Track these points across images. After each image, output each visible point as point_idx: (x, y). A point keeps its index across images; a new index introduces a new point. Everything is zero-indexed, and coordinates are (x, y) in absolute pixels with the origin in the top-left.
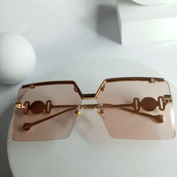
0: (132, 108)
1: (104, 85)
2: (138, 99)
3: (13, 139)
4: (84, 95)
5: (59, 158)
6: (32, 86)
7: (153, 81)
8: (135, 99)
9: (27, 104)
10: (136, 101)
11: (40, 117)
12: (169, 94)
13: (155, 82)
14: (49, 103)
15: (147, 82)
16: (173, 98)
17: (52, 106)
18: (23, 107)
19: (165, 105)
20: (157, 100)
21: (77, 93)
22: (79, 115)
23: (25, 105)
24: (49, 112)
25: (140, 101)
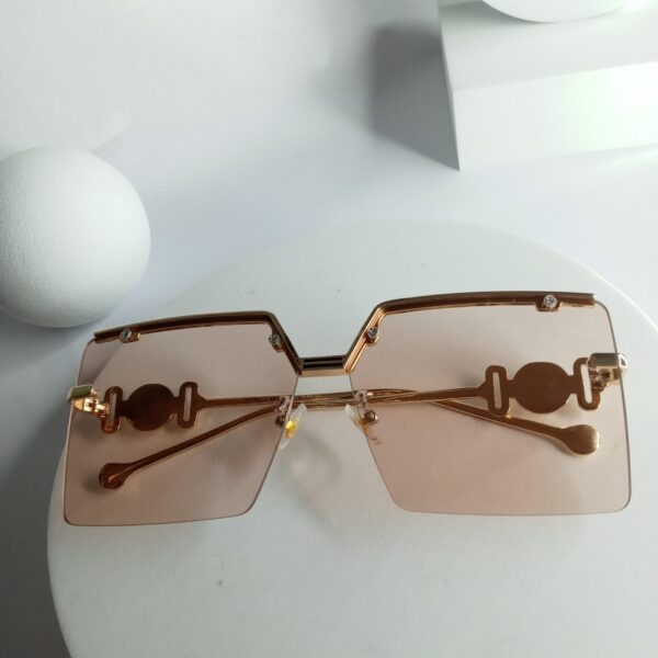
0: (481, 403)
1: (376, 325)
2: (502, 371)
3: (66, 520)
4: (306, 360)
5: (221, 582)
6: (126, 335)
7: (554, 305)
8: (491, 370)
9: (114, 397)
10: (496, 377)
11: (159, 439)
12: (612, 351)
13: (558, 306)
14: (189, 391)
15: (532, 309)
16: (623, 363)
17: (200, 403)
18: (100, 407)
19: (602, 390)
20: (570, 372)
21: (283, 355)
22: (288, 431)
23: (106, 400)
24: (190, 424)
25: (510, 376)
